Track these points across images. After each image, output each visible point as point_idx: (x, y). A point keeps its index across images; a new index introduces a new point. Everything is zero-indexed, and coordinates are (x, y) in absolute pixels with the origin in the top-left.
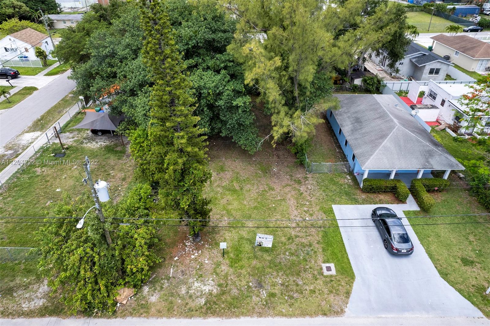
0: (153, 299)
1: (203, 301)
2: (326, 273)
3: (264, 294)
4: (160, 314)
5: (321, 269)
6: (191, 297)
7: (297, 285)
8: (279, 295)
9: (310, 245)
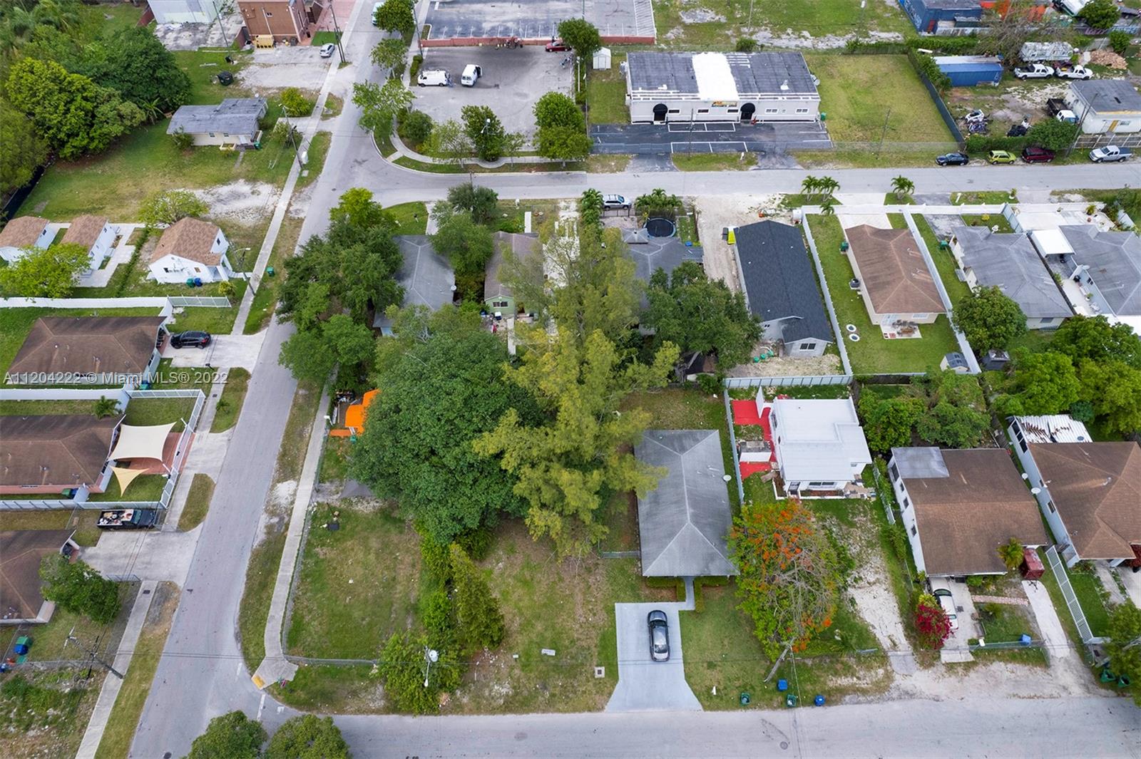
0: (465, 700)
1: (502, 701)
2: (597, 676)
3: (547, 694)
4: (471, 712)
6: (493, 698)
7: (573, 686)
8: (558, 695)
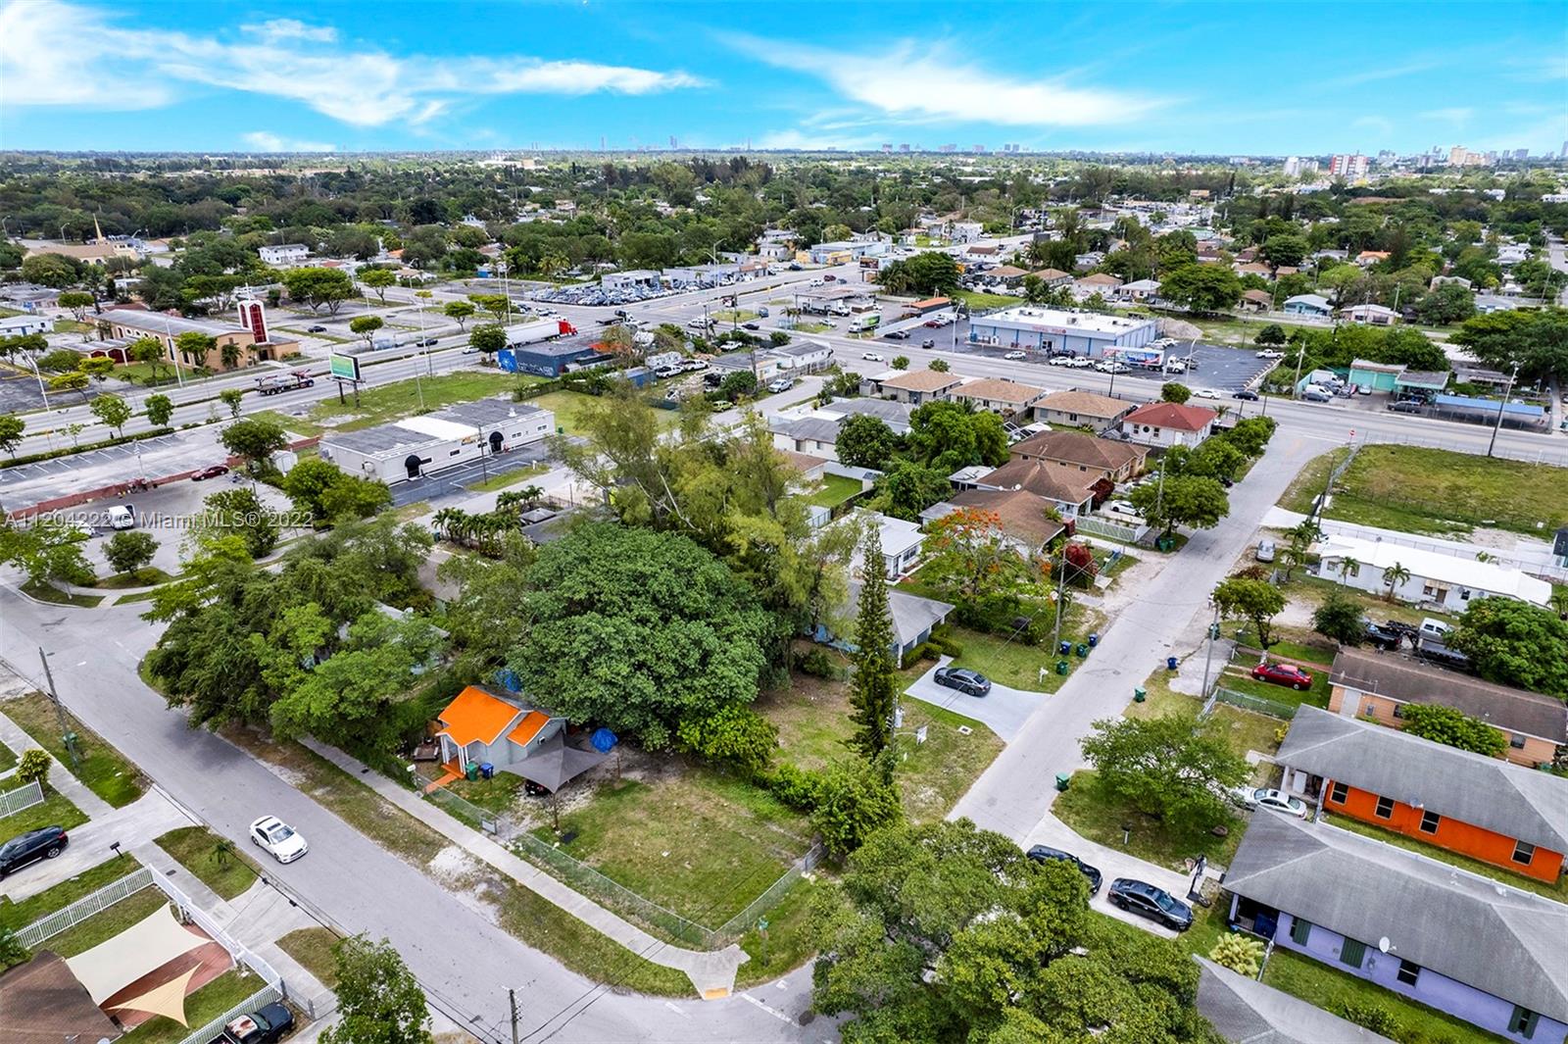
1: (941, 799)
2: (967, 733)
3: (959, 769)
5: (961, 733)
6: (931, 803)
7: (965, 751)
8: (967, 763)
9: (935, 727)
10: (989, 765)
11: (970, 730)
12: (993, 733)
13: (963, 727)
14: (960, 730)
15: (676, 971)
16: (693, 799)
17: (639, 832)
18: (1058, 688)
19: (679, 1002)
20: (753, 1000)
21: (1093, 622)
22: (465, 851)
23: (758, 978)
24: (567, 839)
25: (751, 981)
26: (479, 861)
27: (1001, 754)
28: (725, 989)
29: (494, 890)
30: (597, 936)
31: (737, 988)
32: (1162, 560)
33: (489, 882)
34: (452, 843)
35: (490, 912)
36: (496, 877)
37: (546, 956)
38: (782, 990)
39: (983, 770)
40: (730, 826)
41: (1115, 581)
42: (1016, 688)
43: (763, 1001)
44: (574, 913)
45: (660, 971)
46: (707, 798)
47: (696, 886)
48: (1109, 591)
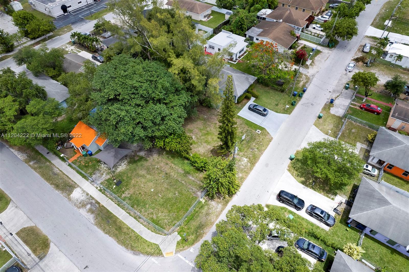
0: (241, 175)
1: (249, 164)
2: (259, 133)
3: (256, 150)
4: (247, 176)
5: (257, 133)
6: (246, 166)
7: (258, 141)
9: (248, 130)
10: (267, 148)
11: (260, 132)
12: (268, 133)
13: (258, 130)
14: (257, 132)
15: (155, 244)
16: (162, 164)
17: (143, 180)
18: (291, 112)
19: (156, 258)
20: (182, 257)
21: (305, 81)
22: (83, 190)
23: (184, 247)
24: (118, 184)
25: (181, 249)
26: (87, 194)
27: (271, 143)
28: (172, 252)
29: (93, 207)
30: (128, 228)
31: (177, 252)
32: (330, 52)
33: (91, 203)
34: (78, 186)
35: (91, 217)
36: (94, 201)
37: (110, 238)
38: (192, 253)
39: (264, 150)
40: (175, 176)
41: (313, 62)
42: (277, 112)
43: (185, 258)
44: (120, 218)
45: (150, 245)
46: (167, 164)
47: (163, 205)
48: (310, 66)
